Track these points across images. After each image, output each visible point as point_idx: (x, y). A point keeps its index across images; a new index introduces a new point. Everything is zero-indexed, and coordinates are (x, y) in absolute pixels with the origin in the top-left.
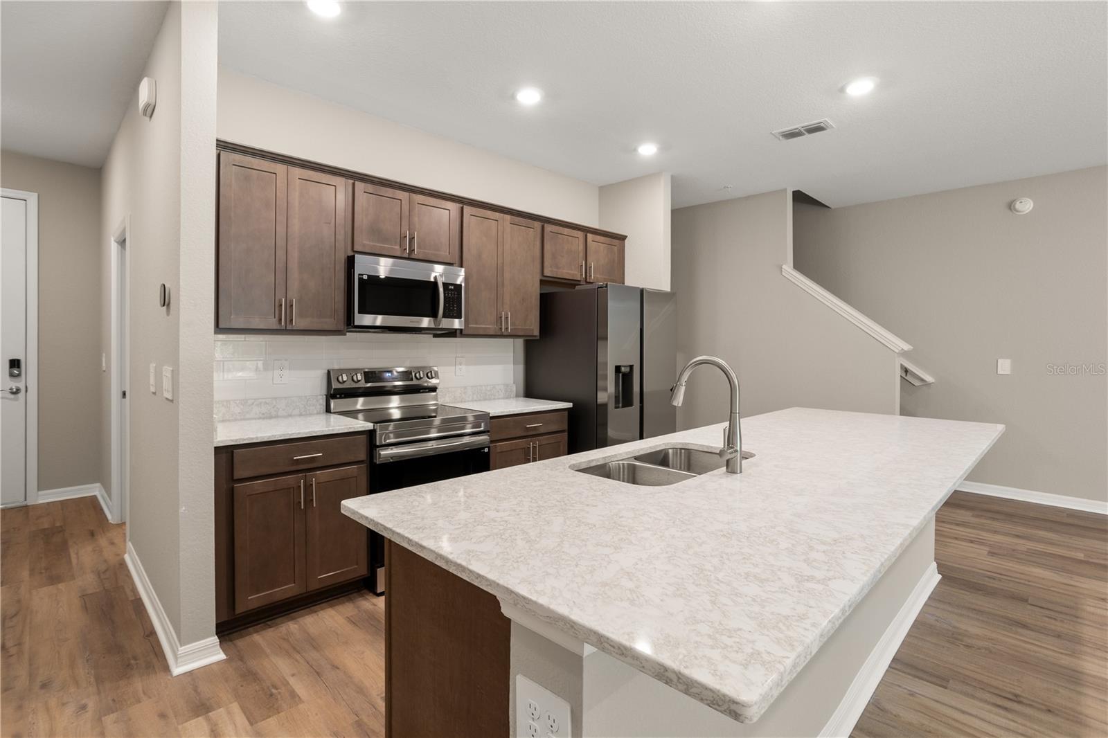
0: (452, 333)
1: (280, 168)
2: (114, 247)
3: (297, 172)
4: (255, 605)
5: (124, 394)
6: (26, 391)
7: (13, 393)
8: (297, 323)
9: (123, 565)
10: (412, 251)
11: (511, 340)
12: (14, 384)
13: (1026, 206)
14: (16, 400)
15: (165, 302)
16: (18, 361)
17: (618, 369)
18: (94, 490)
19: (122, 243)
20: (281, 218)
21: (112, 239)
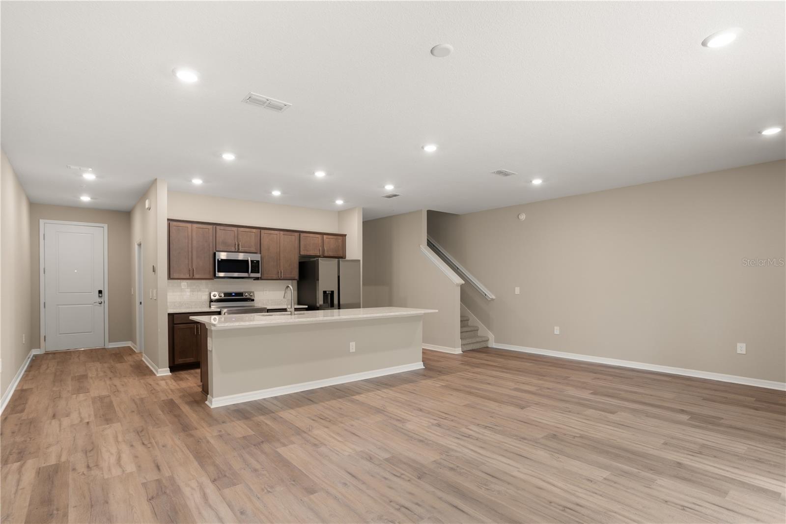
0: (257, 279)
1: (189, 225)
2: (136, 247)
3: (195, 225)
4: (181, 362)
5: (141, 303)
6: (104, 302)
7: (100, 304)
8: (196, 276)
9: (142, 360)
10: (239, 249)
11: (291, 281)
12: (100, 300)
13: (523, 217)
14: (101, 306)
15: (154, 271)
16: (101, 290)
17: (325, 292)
18: (129, 344)
19: (140, 245)
20: (190, 242)
21: (136, 244)
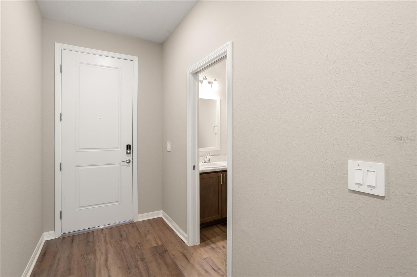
6: (133, 161)
7: (128, 163)
14: (129, 166)
16: (130, 146)
18: (159, 214)
